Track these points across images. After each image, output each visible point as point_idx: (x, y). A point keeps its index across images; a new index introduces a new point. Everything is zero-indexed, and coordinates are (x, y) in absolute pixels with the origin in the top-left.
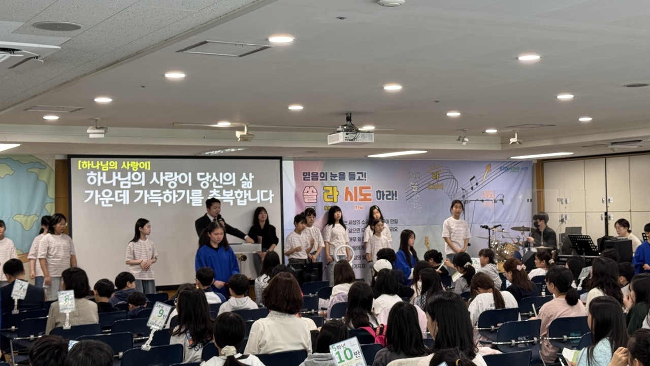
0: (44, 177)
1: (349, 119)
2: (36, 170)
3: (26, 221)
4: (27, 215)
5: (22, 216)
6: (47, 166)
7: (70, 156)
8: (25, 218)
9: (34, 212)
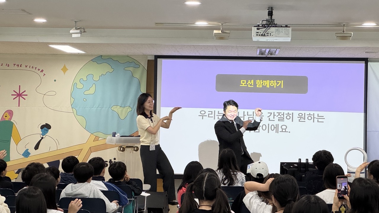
0: (137, 75)
1: (270, 14)
2: (131, 69)
3: (122, 111)
4: (123, 106)
5: (119, 107)
6: (140, 65)
7: (157, 57)
8: (121, 109)
9: (128, 104)
